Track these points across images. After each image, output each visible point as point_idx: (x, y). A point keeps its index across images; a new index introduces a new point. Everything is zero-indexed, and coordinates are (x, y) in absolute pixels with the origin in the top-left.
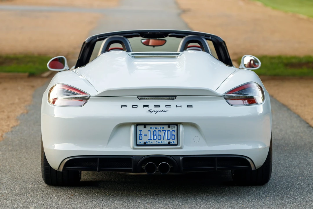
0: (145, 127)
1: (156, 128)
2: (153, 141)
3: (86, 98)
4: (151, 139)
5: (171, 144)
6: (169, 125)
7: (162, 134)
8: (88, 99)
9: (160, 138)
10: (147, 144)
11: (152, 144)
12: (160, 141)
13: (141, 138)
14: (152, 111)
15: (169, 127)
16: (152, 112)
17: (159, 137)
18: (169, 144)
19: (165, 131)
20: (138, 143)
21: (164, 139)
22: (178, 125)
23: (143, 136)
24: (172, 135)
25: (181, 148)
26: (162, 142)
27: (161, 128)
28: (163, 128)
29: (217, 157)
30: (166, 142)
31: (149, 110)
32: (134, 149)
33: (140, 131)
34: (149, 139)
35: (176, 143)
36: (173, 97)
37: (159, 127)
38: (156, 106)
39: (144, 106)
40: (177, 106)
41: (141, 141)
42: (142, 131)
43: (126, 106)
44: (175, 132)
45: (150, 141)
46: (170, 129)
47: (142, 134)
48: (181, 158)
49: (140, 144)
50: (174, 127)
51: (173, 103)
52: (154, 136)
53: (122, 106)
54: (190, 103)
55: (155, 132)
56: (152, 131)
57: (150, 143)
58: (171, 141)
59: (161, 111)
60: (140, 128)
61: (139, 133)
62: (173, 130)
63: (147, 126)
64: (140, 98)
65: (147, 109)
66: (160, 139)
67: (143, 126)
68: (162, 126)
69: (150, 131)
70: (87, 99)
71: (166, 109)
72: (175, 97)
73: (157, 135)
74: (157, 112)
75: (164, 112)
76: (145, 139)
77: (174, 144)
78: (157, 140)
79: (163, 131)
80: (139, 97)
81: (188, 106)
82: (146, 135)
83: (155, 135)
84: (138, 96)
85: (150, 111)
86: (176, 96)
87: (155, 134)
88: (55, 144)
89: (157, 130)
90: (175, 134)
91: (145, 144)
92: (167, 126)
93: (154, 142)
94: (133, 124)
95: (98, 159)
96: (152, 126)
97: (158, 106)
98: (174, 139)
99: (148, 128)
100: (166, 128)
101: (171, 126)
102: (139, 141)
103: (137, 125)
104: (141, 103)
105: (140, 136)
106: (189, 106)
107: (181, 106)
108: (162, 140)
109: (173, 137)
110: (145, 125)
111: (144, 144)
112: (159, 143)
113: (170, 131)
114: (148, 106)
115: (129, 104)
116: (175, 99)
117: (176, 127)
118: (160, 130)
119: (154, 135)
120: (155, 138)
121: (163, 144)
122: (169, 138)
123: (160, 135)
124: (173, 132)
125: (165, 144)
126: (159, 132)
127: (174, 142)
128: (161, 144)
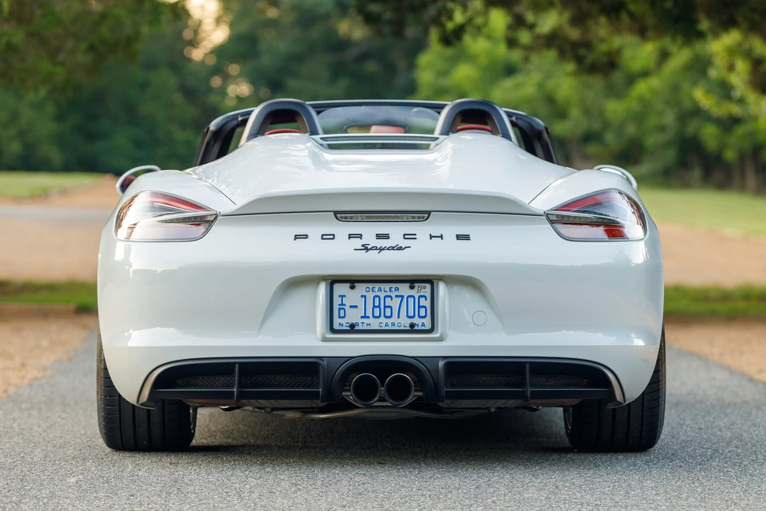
0: (352, 287)
1: (380, 290)
2: (371, 320)
3: (209, 218)
4: (368, 317)
5: (416, 328)
6: (412, 281)
7: (395, 303)
8: (213, 221)
9: (388, 314)
10: (356, 328)
11: (368, 328)
12: (389, 321)
13: (342, 315)
14: (369, 247)
15: (412, 288)
16: (371, 249)
17: (388, 311)
18: (412, 329)
19: (402, 297)
20: (336, 327)
21: (398, 317)
22: (435, 282)
23: (347, 308)
24: (419, 307)
25: (440, 339)
26: (393, 324)
27: (393, 290)
28: (397, 289)
29: (530, 363)
30: (404, 322)
31: (363, 246)
32: (325, 340)
33: (340, 296)
34: (362, 317)
35: (428, 326)
36: (423, 215)
37: (386, 286)
38: (379, 236)
39: (350, 236)
40: (431, 237)
41: (341, 321)
42: (345, 296)
43: (306, 237)
44: (426, 299)
45: (365, 321)
46: (413, 292)
47: (345, 305)
48: (441, 364)
49: (341, 328)
50: (425, 288)
51: (422, 230)
52: (375, 309)
53: (296, 237)
54: (463, 231)
55: (377, 299)
56: (370, 296)
57: (365, 325)
58: (416, 320)
59: (393, 248)
60: (340, 289)
61: (337, 301)
62: (422, 294)
63: (357, 285)
64: (341, 218)
65: (357, 243)
66: (390, 317)
67: (348, 285)
68: (394, 285)
69: (365, 297)
70: (210, 223)
71: (404, 243)
72: (427, 215)
73: (382, 306)
74: (383, 249)
75: (400, 249)
76: (353, 317)
77: (423, 328)
78: (382, 319)
79: (396, 296)
80: (338, 215)
81: (459, 237)
82: (356, 307)
83: (377, 307)
84: (336, 213)
85: (366, 248)
86: (429, 213)
87: (377, 304)
88: (131, 331)
89: (382, 295)
90: (427, 303)
91: (352, 329)
92: (408, 285)
93: (375, 324)
94: (323, 278)
95: (237, 365)
96: (371, 285)
97: (386, 237)
98: (425, 317)
99: (361, 288)
100: (404, 289)
101: (416, 285)
102: (337, 321)
103: (333, 281)
104: (343, 230)
105: (340, 309)
106: (462, 237)
107: (441, 237)
108: (394, 319)
109: (423, 312)
110: (352, 281)
111: (349, 328)
112: (387, 325)
113: (413, 296)
114: (360, 236)
115: (315, 231)
116: (427, 219)
117: (428, 286)
118: (388, 294)
119: (374, 307)
120: (377, 314)
121: (397, 328)
122: (411, 314)
123: (390, 307)
124: (422, 300)
125: (402, 328)
126: (388, 300)
127: (423, 325)
128: (393, 328)
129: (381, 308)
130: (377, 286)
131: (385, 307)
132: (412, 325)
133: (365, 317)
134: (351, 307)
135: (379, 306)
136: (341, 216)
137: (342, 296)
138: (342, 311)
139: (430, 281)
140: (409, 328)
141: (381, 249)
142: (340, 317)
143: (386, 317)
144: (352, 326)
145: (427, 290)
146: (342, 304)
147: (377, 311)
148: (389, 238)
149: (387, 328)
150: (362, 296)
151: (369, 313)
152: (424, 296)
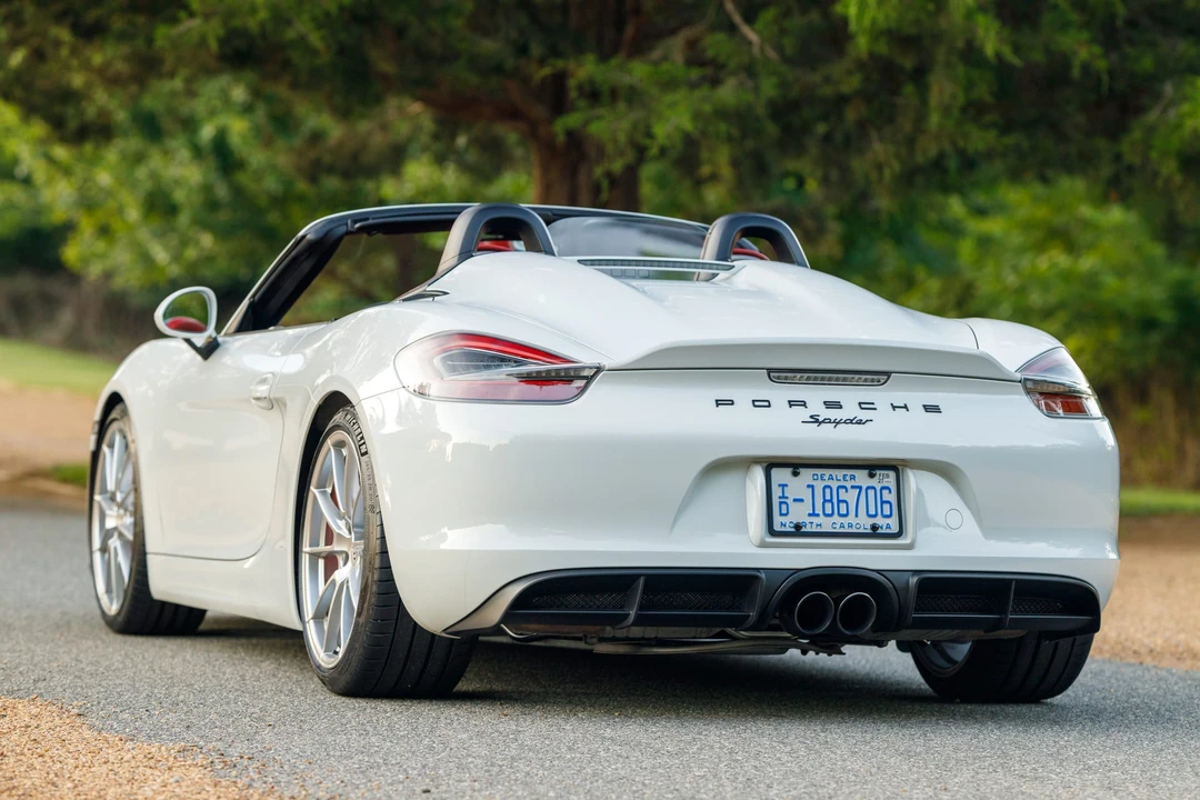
0: (796, 474)
1: (831, 478)
2: (821, 519)
3: (586, 373)
4: (818, 515)
5: (880, 531)
6: (872, 467)
7: (851, 496)
8: (592, 376)
9: (843, 511)
10: (803, 530)
11: (819, 530)
12: (845, 521)
13: (784, 511)
14: (821, 419)
15: (872, 476)
16: (823, 422)
17: (843, 506)
18: (874, 532)
19: (860, 488)
20: (777, 527)
21: (857, 516)
22: (901, 468)
23: (790, 501)
24: (883, 502)
25: (909, 547)
26: (850, 526)
27: (848, 478)
28: (853, 477)
29: (1016, 580)
30: (864, 523)
31: (811, 417)
32: (763, 545)
33: (780, 485)
34: (810, 515)
35: (895, 529)
36: (879, 377)
37: (839, 473)
38: (829, 405)
39: (791, 403)
40: (894, 408)
41: (783, 519)
42: (786, 485)
43: (732, 403)
44: (890, 492)
45: (815, 520)
46: (874, 482)
47: (787, 498)
48: (914, 580)
49: (783, 529)
50: (888, 476)
51: (880, 396)
52: (826, 504)
53: (718, 403)
54: (931, 399)
55: (828, 491)
56: (819, 485)
57: (814, 525)
58: (880, 521)
59: (851, 422)
60: (780, 475)
61: (777, 492)
62: (886, 485)
63: (802, 470)
64: (779, 378)
65: (804, 414)
66: (846, 515)
67: (790, 470)
68: (849, 472)
69: (812, 487)
70: (589, 379)
71: (864, 415)
72: (883, 377)
73: (835, 501)
74: (838, 423)
75: (860, 422)
76: (798, 514)
77: (888, 531)
78: (836, 518)
79: (853, 487)
80: (772, 374)
81: (928, 408)
82: (802, 500)
83: (828, 501)
84: (770, 371)
85: (815, 420)
86: (888, 374)
87: (828, 497)
89: (834, 485)
90: (892, 497)
91: (798, 530)
92: (866, 472)
93: (827, 525)
94: (756, 461)
95: (640, 578)
96: (819, 472)
97: (837, 405)
98: (890, 516)
99: (807, 474)
100: (861, 477)
101: (878, 472)
102: (777, 519)
103: (770, 465)
104: (780, 394)
105: (781, 503)
106: (931, 409)
107: (905, 407)
108: (851, 519)
109: (886, 508)
110: (796, 465)
111: (793, 530)
112: (842, 526)
113: (873, 488)
114: (804, 404)
115: (743, 394)
116: (885, 383)
117: (892, 474)
118: (843, 483)
119: (825, 501)
120: (829, 511)
121: (854, 530)
122: (872, 512)
123: (845, 502)
124: (885, 492)
125: (861, 530)
126: (842, 491)
127: (888, 527)
128: (850, 530)
129: (833, 502)
130: (828, 472)
131: (839, 501)
132: (874, 527)
133: (814, 514)
134: (795, 500)
135: (831, 501)
136: (778, 375)
137: (783, 486)
138: (784, 507)
139: (895, 467)
140: (869, 531)
141: (837, 423)
142: (781, 514)
143: (841, 515)
144: (798, 527)
145: (890, 479)
146: (783, 497)
147: (828, 506)
148: (841, 407)
149: (842, 530)
150: (808, 486)
151: (819, 510)
152: (888, 488)
